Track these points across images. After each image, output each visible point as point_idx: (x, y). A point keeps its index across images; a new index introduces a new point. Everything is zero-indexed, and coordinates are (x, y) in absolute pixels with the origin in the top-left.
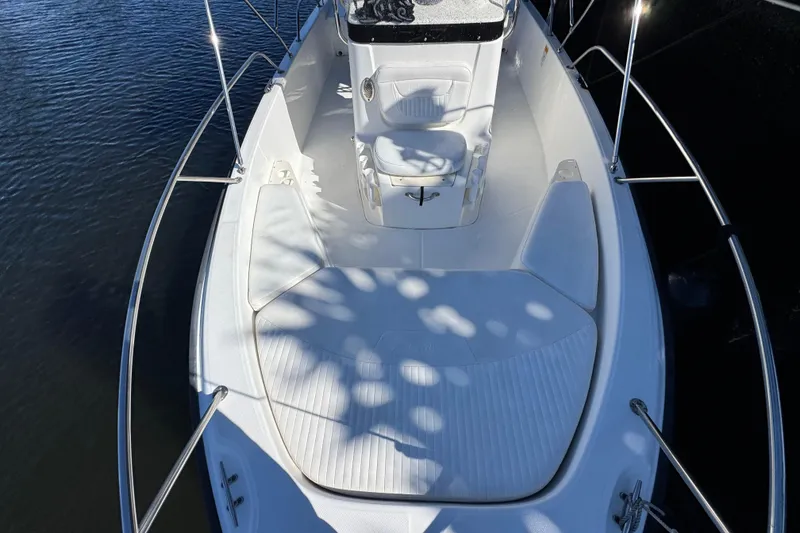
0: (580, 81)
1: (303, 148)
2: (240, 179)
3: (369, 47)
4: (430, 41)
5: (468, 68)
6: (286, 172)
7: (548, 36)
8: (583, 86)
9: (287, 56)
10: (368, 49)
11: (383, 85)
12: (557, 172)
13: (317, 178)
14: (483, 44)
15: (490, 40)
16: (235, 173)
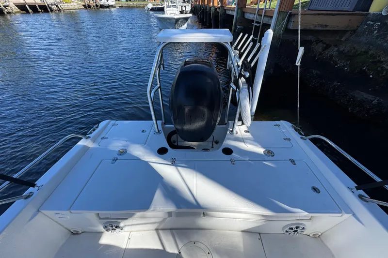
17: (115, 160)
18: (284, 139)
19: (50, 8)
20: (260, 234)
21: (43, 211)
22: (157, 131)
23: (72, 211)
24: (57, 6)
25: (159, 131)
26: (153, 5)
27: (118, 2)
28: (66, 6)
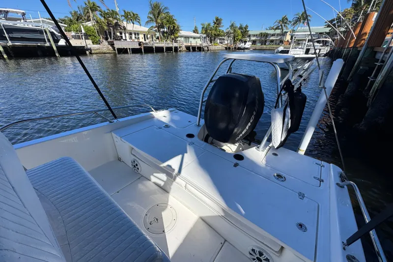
17: (160, 128)
18: (314, 177)
19: (203, 49)
20: (225, 241)
21: (113, 133)
22: (197, 124)
23: (122, 139)
24: (208, 48)
25: (199, 125)
26: (284, 48)
27: (253, 46)
28: (212, 48)
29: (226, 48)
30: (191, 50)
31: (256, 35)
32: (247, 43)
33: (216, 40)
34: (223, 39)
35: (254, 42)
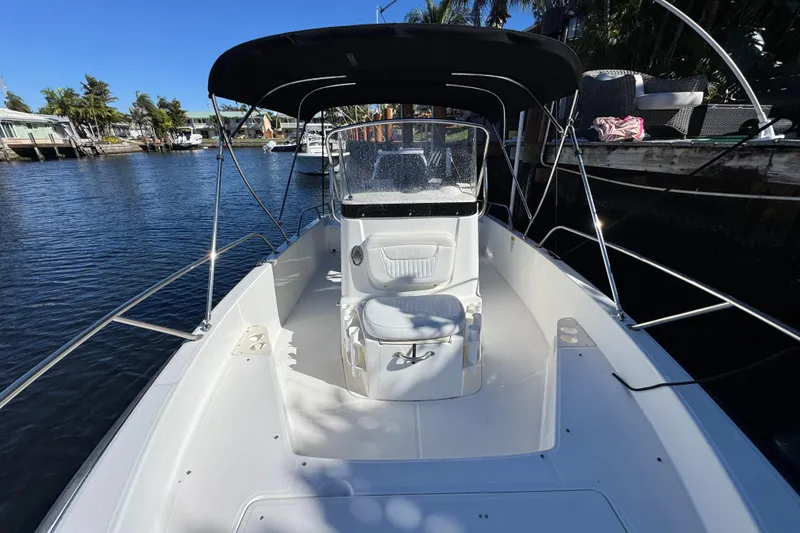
0: (551, 255)
1: (284, 323)
2: (200, 337)
3: (360, 221)
4: (414, 215)
5: (451, 237)
6: (259, 337)
7: (512, 231)
8: (556, 258)
9: (285, 243)
10: (358, 223)
11: (371, 251)
12: (559, 331)
13: (294, 351)
14: (461, 218)
15: (468, 215)
16: (198, 331)
19: (81, 152)
24: (94, 148)
27: (206, 140)
28: (108, 148)
29: (144, 148)
30: (41, 156)
31: (204, 121)
32: (193, 136)
33: (106, 130)
34: (127, 128)
35: (205, 133)
